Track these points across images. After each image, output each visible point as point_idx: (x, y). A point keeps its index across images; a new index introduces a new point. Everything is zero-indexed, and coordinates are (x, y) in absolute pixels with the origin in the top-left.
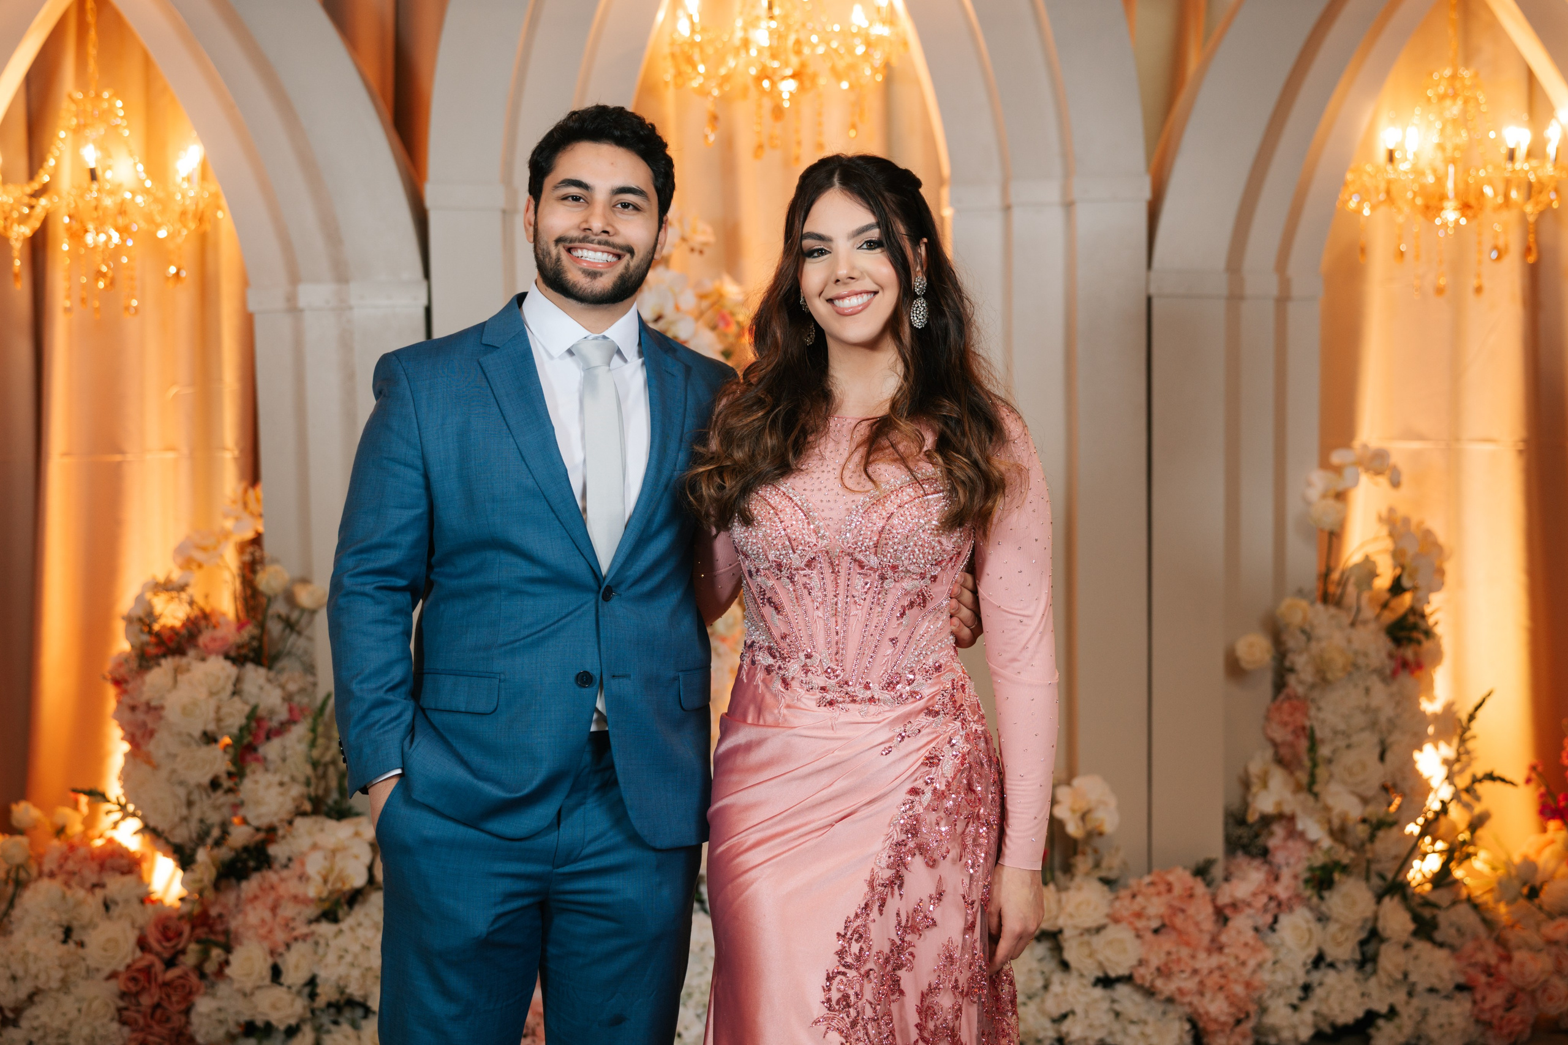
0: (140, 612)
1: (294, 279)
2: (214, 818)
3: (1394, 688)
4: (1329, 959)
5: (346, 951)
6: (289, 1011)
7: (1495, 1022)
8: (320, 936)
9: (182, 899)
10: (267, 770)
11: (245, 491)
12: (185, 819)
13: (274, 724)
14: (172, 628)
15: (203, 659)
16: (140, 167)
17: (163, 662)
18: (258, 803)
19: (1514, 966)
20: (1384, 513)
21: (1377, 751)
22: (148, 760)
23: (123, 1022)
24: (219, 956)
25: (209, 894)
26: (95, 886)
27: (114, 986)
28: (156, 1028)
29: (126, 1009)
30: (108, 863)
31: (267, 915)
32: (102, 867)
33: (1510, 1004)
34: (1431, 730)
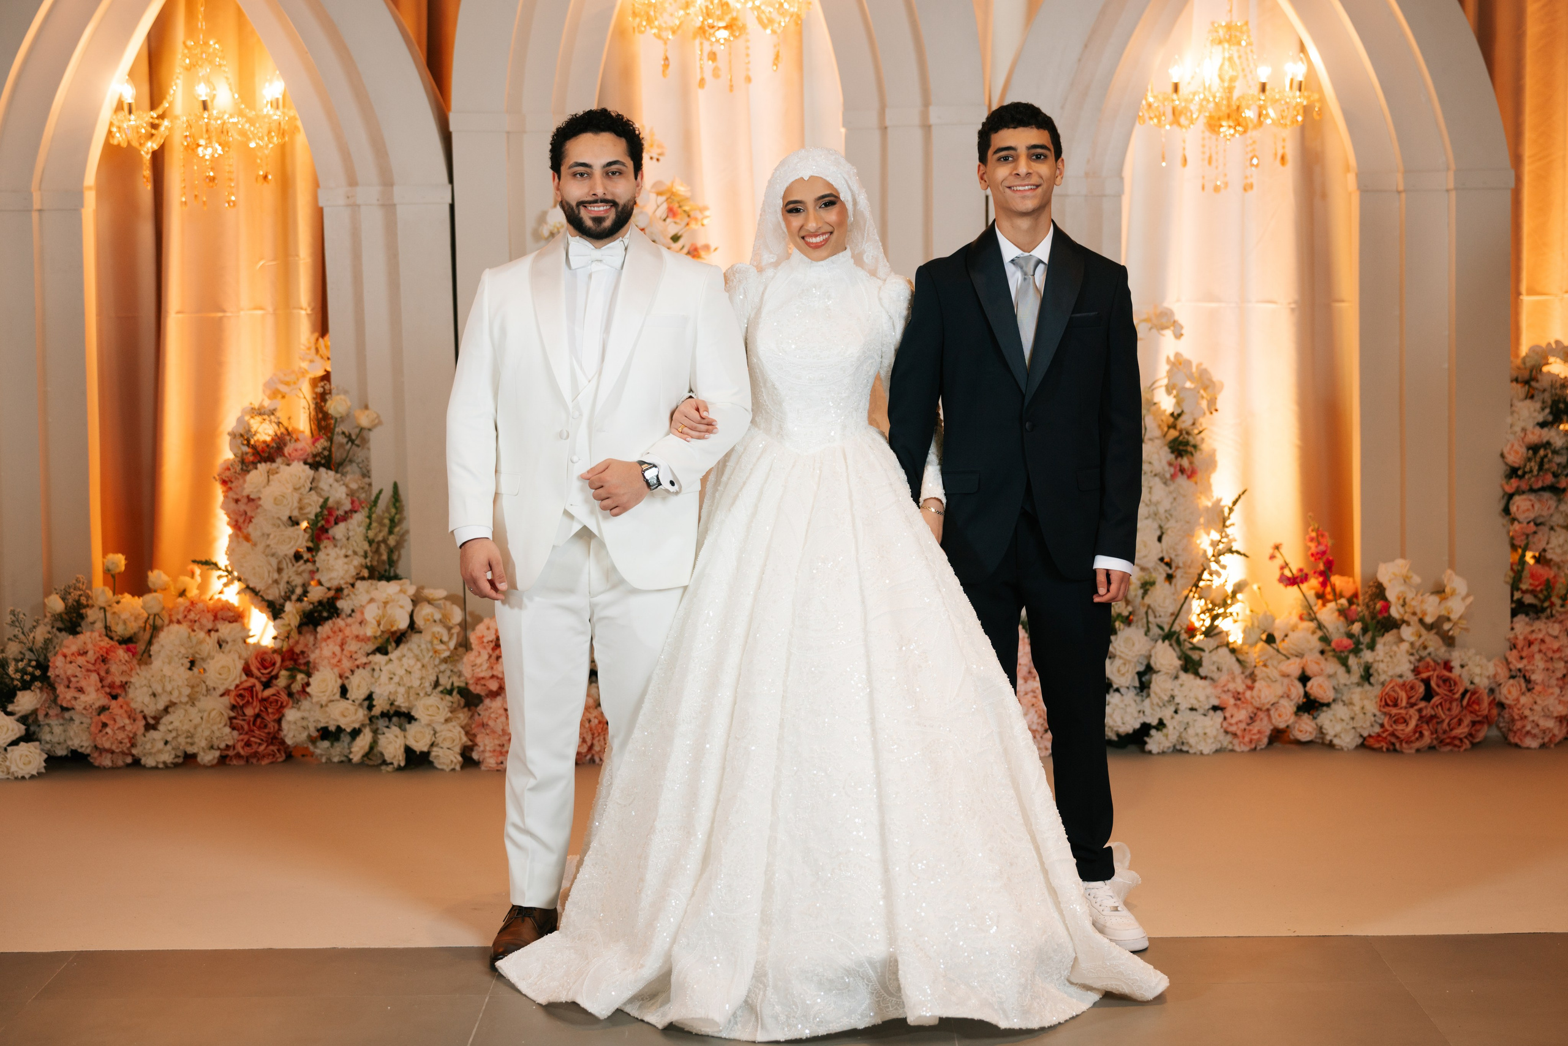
0: (242, 431)
1: (352, 182)
2: (298, 581)
3: (1172, 488)
4: (1115, 686)
5: (394, 674)
6: (354, 718)
7: (1239, 733)
8: (376, 663)
9: (275, 638)
10: (335, 546)
11: (317, 340)
12: (276, 582)
13: (341, 512)
14: (265, 442)
15: (288, 465)
16: (236, 96)
17: (259, 465)
18: (329, 570)
19: (1255, 692)
20: (1172, 358)
21: (1158, 533)
22: (247, 538)
23: (233, 728)
24: (302, 679)
25: (294, 635)
26: (209, 631)
27: (226, 700)
28: (257, 732)
29: (235, 718)
30: (219, 616)
31: (337, 649)
32: (216, 618)
33: (1252, 719)
34: (1202, 520)
